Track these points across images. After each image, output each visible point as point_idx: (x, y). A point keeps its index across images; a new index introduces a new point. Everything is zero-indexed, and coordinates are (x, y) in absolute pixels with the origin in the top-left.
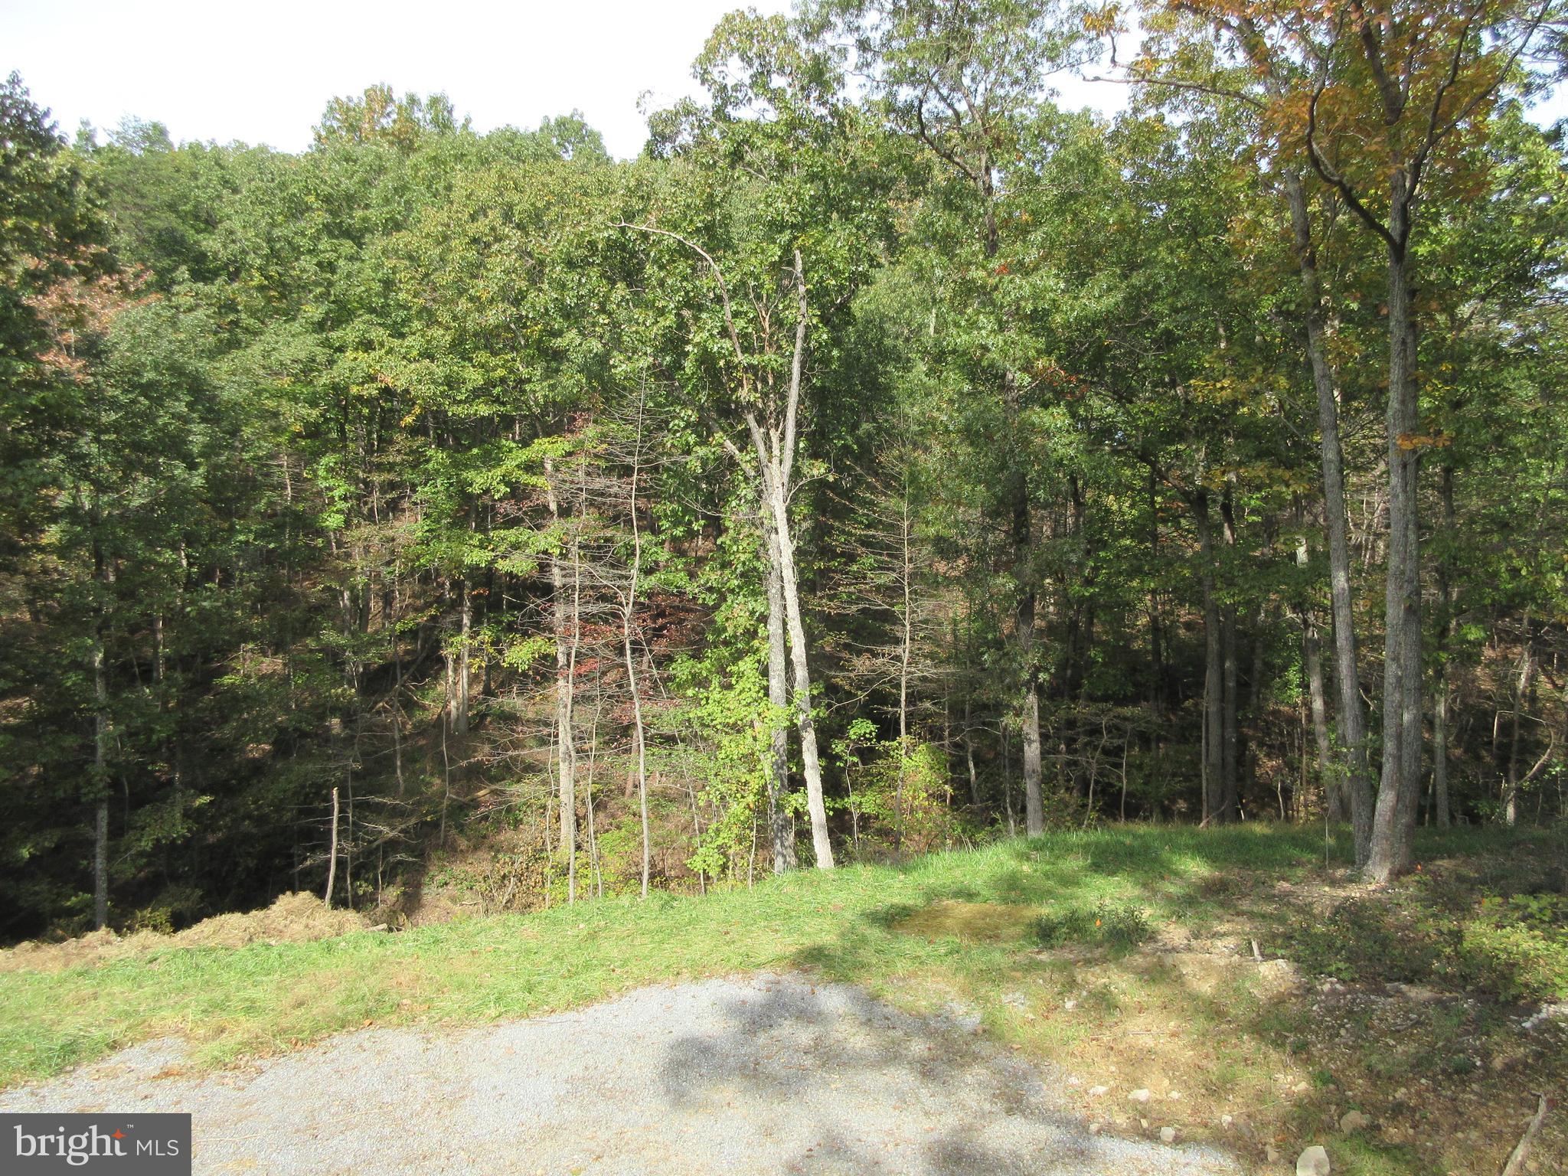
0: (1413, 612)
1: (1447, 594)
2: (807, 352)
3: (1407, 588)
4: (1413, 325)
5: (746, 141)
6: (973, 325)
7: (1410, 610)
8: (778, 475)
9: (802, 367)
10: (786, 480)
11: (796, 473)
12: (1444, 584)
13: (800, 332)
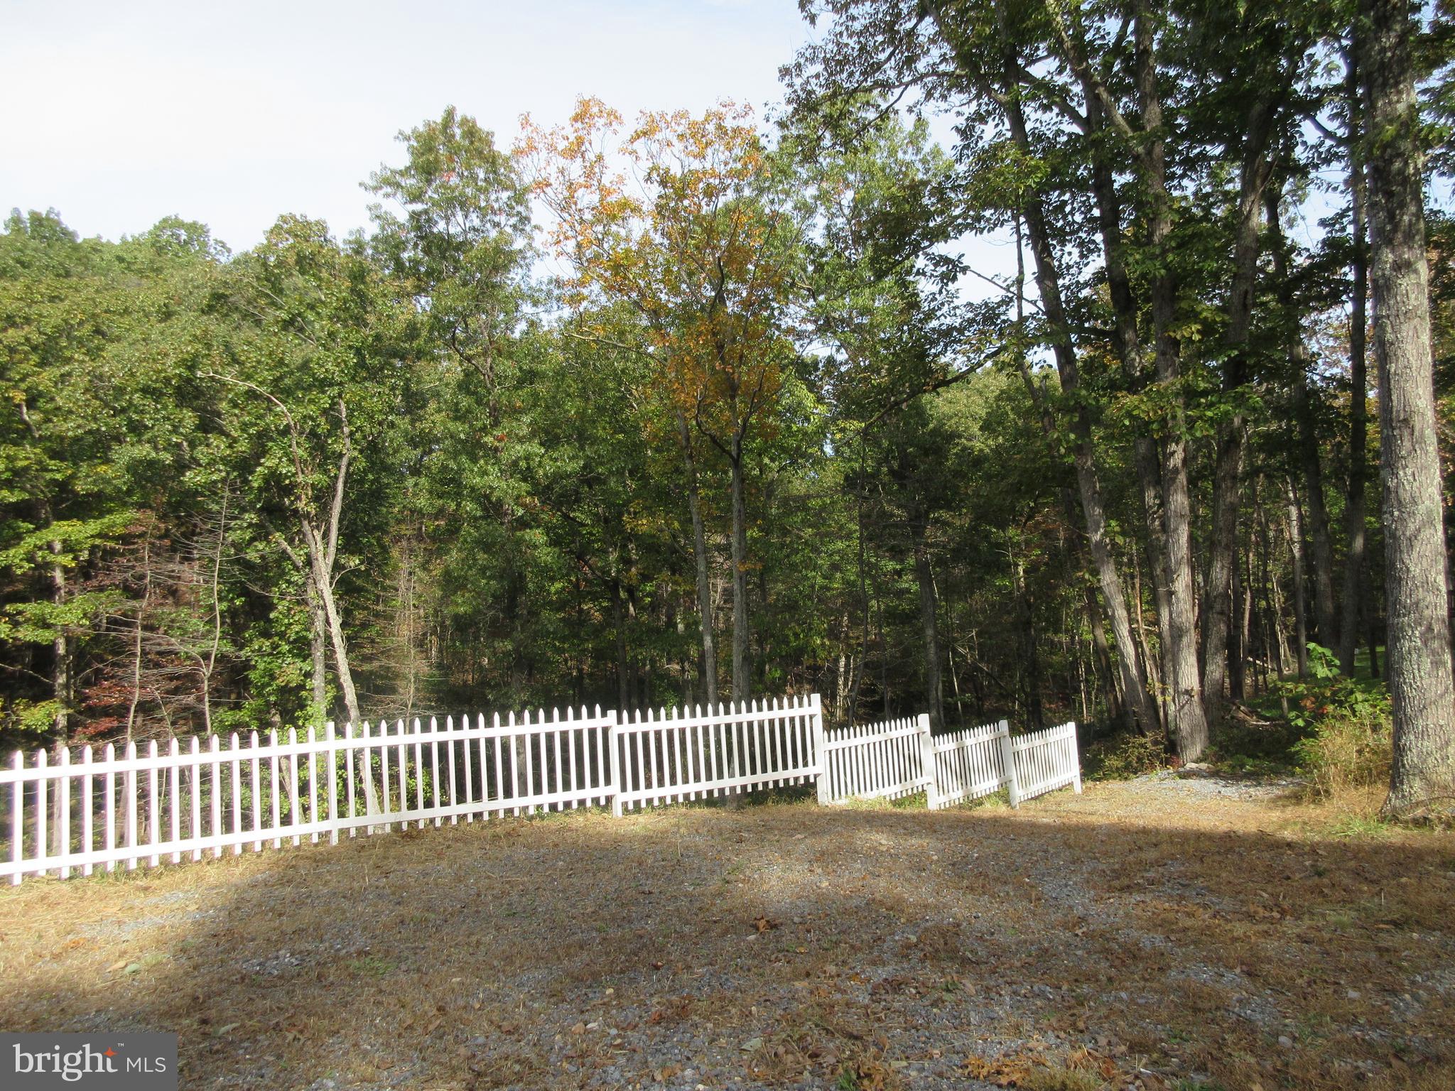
0: (747, 659)
1: (763, 649)
2: (348, 475)
3: (743, 646)
4: (743, 499)
5: (300, 314)
6: (484, 473)
7: (745, 658)
8: (323, 567)
9: (345, 486)
10: (330, 570)
11: (337, 566)
12: (760, 642)
13: (345, 461)
